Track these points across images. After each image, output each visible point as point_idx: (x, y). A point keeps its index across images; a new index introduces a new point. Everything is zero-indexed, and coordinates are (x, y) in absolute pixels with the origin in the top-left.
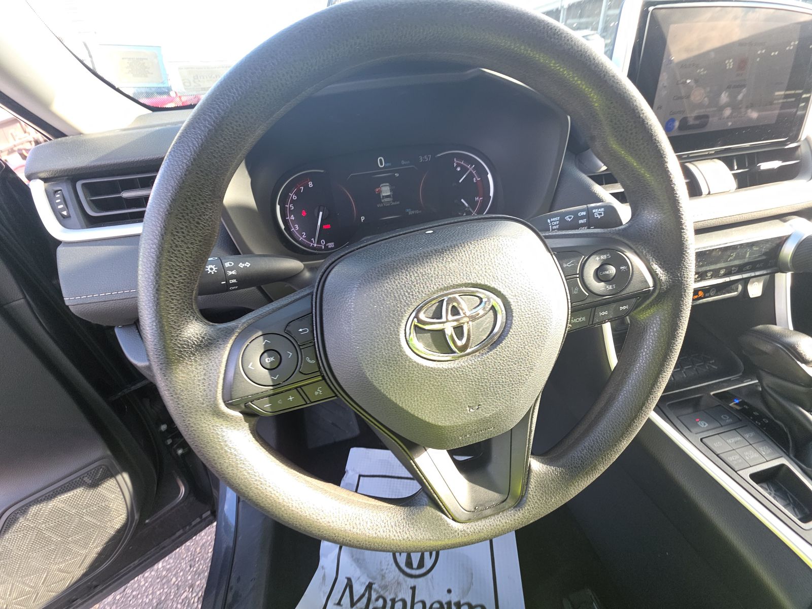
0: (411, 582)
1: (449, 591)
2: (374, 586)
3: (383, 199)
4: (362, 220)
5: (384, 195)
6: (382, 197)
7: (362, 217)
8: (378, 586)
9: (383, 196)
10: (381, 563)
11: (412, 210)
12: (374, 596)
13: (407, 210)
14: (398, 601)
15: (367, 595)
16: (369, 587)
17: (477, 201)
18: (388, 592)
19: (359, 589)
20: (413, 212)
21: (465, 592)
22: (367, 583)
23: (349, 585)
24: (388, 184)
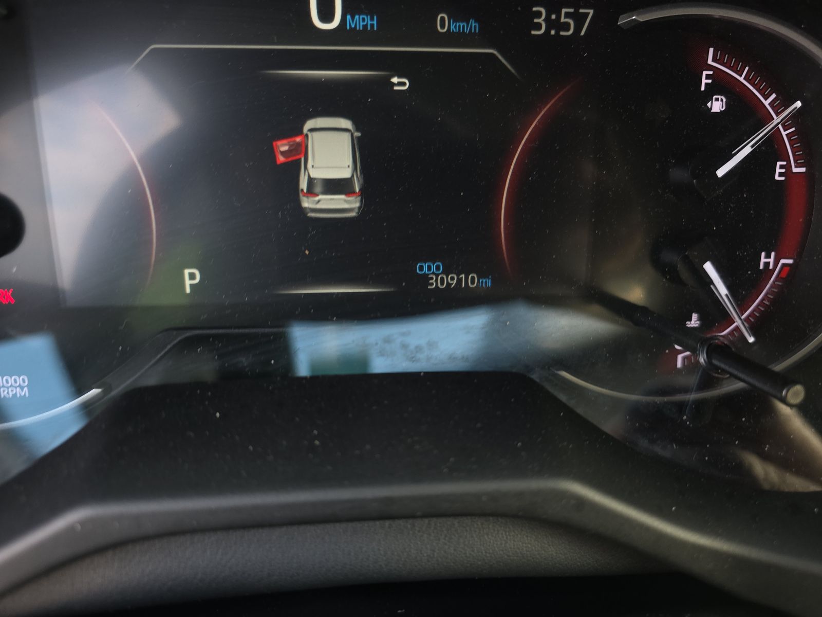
3: (311, 192)
4: (188, 282)
5: (316, 174)
6: (303, 185)
7: (187, 272)
9: (311, 181)
11: (447, 272)
13: (424, 268)
17: (768, 272)
20: (452, 280)
24: (346, 123)
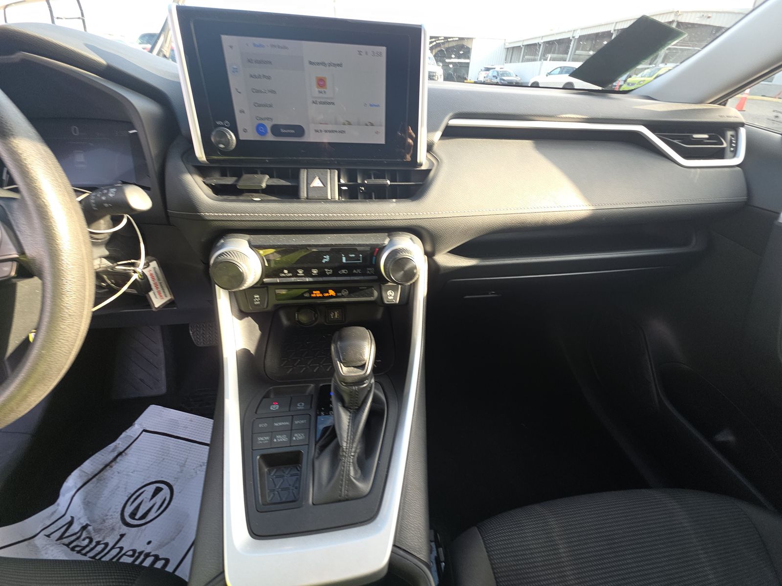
0: (124, 529)
1: (149, 543)
2: (89, 528)
8: (93, 528)
10: (110, 509)
12: (84, 535)
14: (102, 544)
15: (78, 535)
16: (84, 528)
18: (98, 535)
19: (76, 528)
21: (161, 546)
22: (84, 524)
23: (70, 523)
